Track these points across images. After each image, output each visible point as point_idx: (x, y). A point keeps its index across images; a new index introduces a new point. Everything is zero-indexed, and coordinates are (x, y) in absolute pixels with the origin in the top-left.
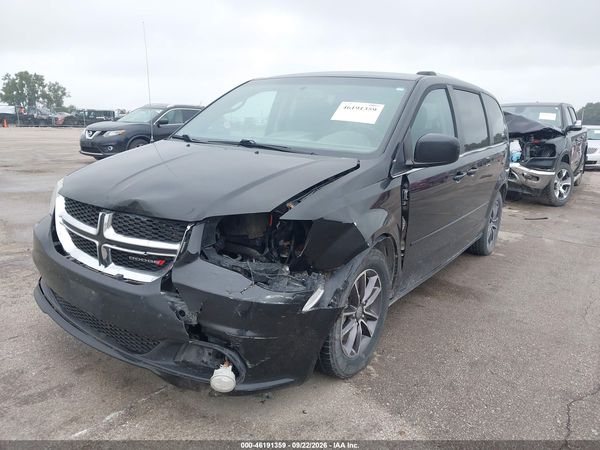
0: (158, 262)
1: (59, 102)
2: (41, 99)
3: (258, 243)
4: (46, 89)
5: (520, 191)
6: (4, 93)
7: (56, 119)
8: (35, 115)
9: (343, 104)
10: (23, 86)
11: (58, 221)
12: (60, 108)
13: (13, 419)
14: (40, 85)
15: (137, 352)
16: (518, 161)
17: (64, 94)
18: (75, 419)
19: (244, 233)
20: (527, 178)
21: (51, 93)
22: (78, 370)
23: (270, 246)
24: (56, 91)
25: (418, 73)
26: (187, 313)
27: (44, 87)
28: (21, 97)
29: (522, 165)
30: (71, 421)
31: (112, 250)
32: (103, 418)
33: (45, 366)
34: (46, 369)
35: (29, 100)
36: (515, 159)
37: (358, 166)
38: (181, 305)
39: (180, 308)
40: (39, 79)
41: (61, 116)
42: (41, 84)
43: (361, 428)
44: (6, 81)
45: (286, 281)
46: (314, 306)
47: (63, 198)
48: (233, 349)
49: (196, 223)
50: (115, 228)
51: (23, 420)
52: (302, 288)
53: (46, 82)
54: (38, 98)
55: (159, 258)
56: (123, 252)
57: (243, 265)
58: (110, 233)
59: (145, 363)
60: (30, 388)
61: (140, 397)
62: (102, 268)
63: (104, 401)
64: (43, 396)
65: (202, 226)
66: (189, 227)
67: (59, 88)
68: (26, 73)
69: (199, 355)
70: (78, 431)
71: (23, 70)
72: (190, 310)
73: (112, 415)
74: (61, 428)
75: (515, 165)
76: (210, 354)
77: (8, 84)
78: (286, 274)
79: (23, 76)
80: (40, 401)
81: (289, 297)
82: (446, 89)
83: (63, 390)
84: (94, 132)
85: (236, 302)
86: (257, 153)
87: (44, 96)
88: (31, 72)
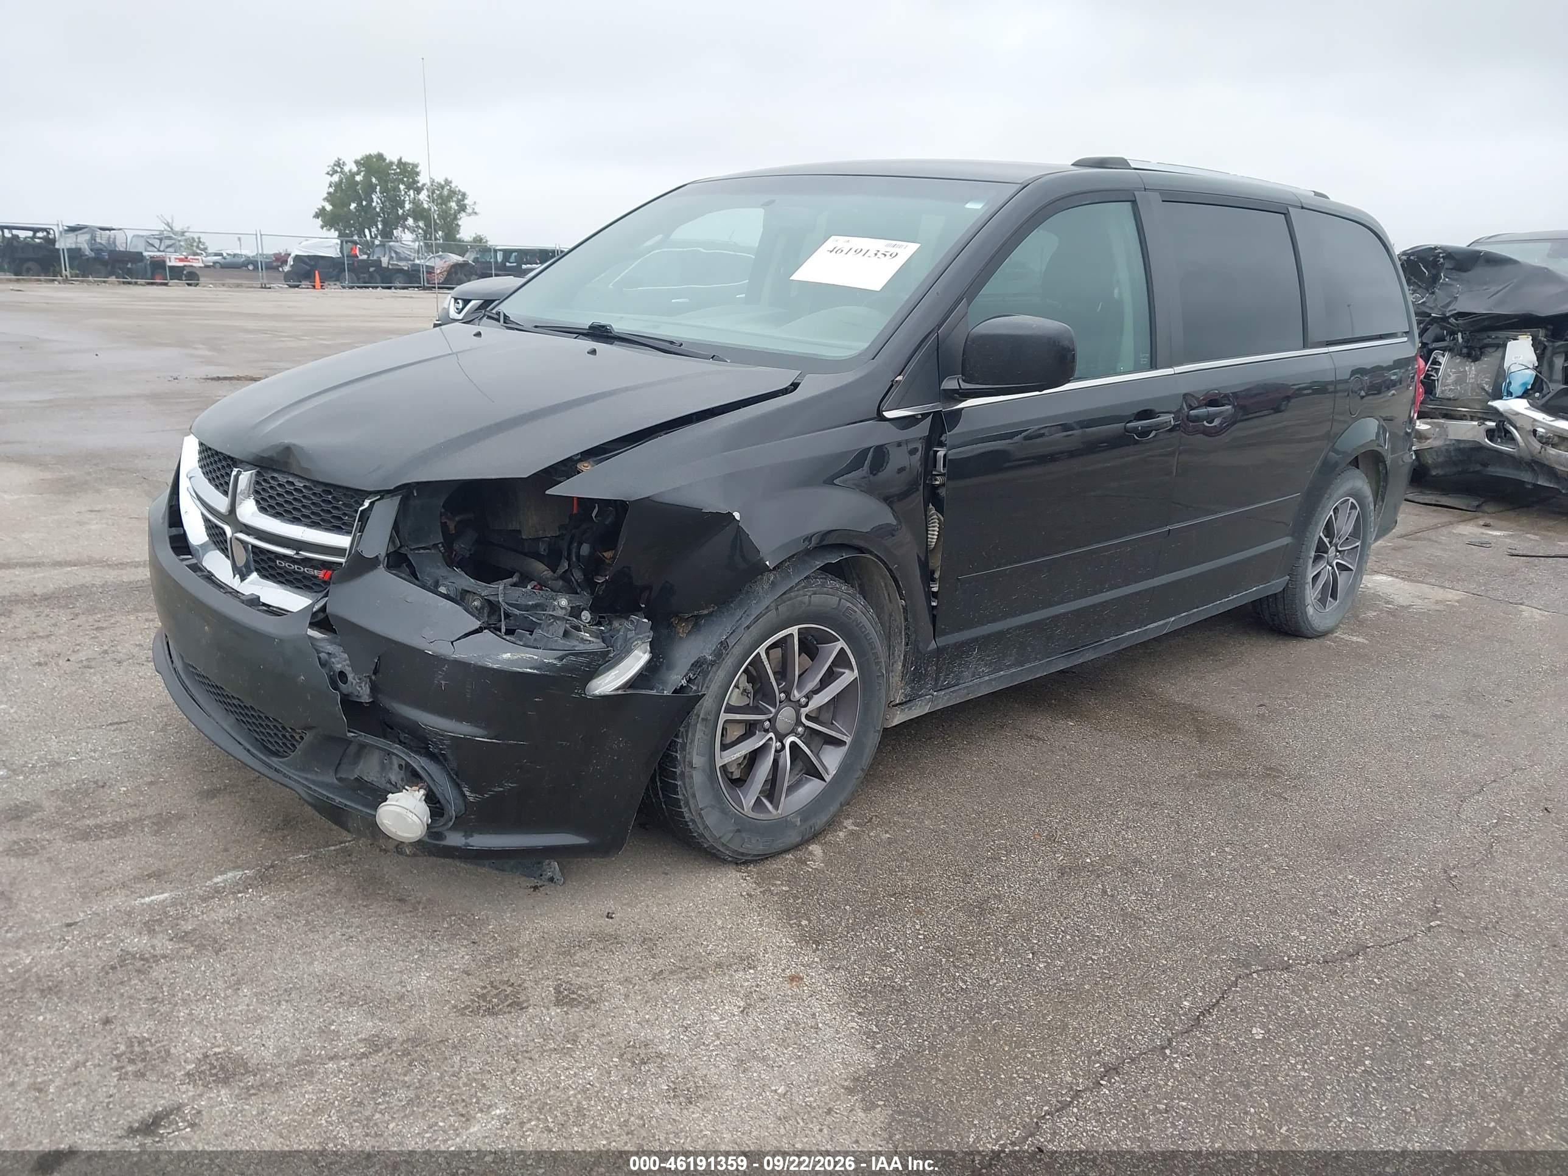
0: (320, 574)
1: (450, 226)
2: (410, 221)
3: (542, 549)
4: (423, 196)
5: (1527, 477)
6: (329, 207)
7: (430, 270)
8: (385, 261)
9: (834, 242)
10: (372, 188)
11: (184, 484)
12: (452, 243)
13: (49, 860)
14: (409, 187)
15: (276, 754)
16: (1525, 395)
17: (462, 208)
18: (157, 875)
19: (514, 526)
20: (1545, 441)
21: (434, 208)
22: (208, 792)
23: (569, 559)
24: (443, 201)
25: (1077, 164)
26: (350, 677)
27: (418, 191)
28: (367, 217)
29: (1534, 406)
30: (150, 876)
31: (254, 546)
32: (210, 878)
33: (148, 779)
34: (151, 783)
35: (384, 222)
36: (1516, 387)
37: (795, 386)
38: (341, 662)
39: (338, 667)
40: (408, 172)
41: (441, 262)
42: (414, 186)
43: (713, 958)
44: (336, 178)
45: (560, 627)
46: (624, 687)
47: (197, 441)
48: (433, 757)
49: (383, 494)
50: (257, 502)
51: (64, 865)
52: (597, 645)
53: (423, 179)
54: (405, 218)
55: (325, 565)
56: (269, 551)
57: (485, 589)
58: (249, 511)
59: (285, 775)
60: (103, 813)
61: (298, 850)
62: (235, 583)
63: (226, 850)
64: (119, 829)
65: (397, 500)
66: (367, 504)
67: (453, 193)
68: (380, 157)
69: (383, 767)
70: (152, 893)
71: (374, 152)
72: (355, 670)
73: (230, 875)
74: (124, 885)
75: (1518, 406)
76: (400, 766)
77: (338, 186)
78: (560, 613)
79: (373, 165)
80: (110, 837)
81: (549, 658)
82: (1134, 202)
83: (162, 823)
84: (466, 302)
85: (438, 660)
86: (593, 352)
87: (419, 213)
88: (391, 156)
